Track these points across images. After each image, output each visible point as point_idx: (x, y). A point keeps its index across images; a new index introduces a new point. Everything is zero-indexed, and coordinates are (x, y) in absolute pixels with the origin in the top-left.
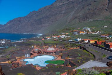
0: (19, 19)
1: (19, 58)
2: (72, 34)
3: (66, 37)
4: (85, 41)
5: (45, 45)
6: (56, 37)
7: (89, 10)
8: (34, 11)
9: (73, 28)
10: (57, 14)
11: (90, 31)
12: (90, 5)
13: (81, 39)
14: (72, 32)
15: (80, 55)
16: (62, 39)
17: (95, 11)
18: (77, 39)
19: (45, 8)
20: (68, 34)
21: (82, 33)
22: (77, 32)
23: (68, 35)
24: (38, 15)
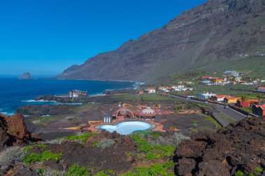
0: (104, 55)
1: (94, 123)
2: (200, 84)
3: (185, 90)
4: (219, 100)
5: (142, 104)
6: (165, 89)
7: (242, 34)
8: (131, 40)
9: (203, 73)
10: (173, 45)
11: (239, 79)
12: (245, 23)
13: (210, 95)
14: (200, 79)
15: (195, 125)
16: (176, 93)
17: (255, 36)
18: (204, 95)
19: (151, 34)
20: (191, 83)
21: (220, 82)
22: (210, 80)
23: (189, 86)
24: (137, 48)
